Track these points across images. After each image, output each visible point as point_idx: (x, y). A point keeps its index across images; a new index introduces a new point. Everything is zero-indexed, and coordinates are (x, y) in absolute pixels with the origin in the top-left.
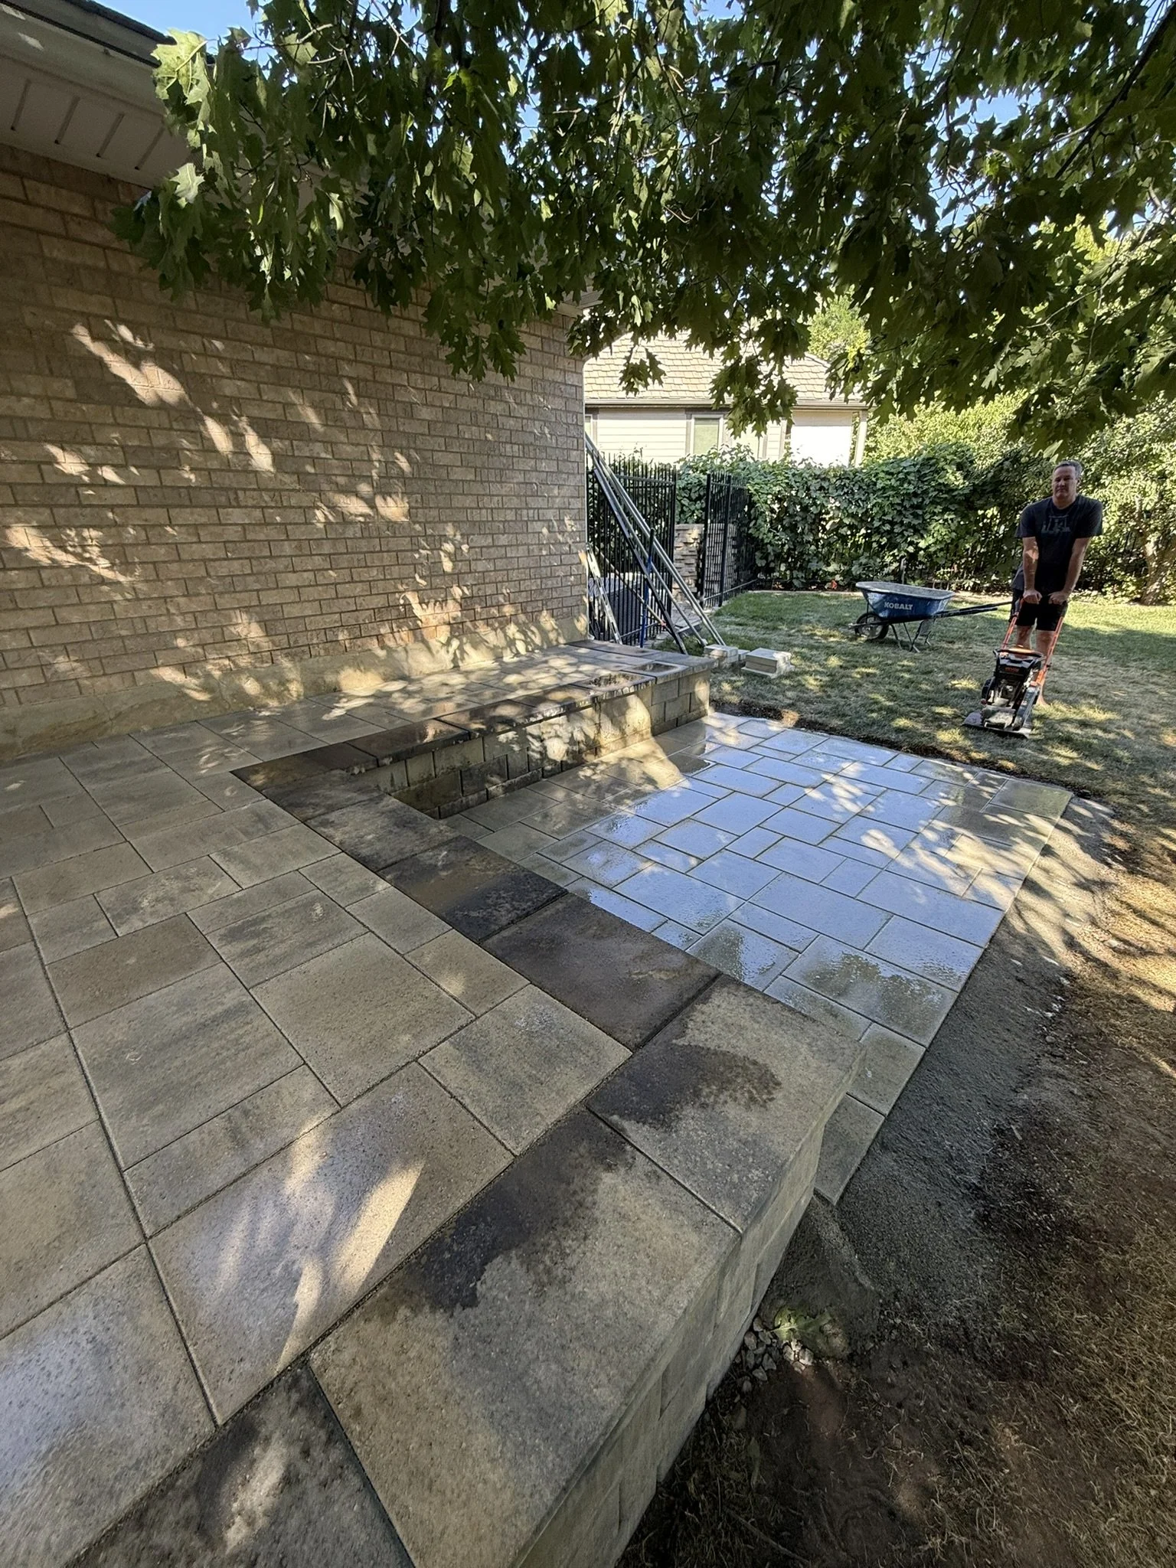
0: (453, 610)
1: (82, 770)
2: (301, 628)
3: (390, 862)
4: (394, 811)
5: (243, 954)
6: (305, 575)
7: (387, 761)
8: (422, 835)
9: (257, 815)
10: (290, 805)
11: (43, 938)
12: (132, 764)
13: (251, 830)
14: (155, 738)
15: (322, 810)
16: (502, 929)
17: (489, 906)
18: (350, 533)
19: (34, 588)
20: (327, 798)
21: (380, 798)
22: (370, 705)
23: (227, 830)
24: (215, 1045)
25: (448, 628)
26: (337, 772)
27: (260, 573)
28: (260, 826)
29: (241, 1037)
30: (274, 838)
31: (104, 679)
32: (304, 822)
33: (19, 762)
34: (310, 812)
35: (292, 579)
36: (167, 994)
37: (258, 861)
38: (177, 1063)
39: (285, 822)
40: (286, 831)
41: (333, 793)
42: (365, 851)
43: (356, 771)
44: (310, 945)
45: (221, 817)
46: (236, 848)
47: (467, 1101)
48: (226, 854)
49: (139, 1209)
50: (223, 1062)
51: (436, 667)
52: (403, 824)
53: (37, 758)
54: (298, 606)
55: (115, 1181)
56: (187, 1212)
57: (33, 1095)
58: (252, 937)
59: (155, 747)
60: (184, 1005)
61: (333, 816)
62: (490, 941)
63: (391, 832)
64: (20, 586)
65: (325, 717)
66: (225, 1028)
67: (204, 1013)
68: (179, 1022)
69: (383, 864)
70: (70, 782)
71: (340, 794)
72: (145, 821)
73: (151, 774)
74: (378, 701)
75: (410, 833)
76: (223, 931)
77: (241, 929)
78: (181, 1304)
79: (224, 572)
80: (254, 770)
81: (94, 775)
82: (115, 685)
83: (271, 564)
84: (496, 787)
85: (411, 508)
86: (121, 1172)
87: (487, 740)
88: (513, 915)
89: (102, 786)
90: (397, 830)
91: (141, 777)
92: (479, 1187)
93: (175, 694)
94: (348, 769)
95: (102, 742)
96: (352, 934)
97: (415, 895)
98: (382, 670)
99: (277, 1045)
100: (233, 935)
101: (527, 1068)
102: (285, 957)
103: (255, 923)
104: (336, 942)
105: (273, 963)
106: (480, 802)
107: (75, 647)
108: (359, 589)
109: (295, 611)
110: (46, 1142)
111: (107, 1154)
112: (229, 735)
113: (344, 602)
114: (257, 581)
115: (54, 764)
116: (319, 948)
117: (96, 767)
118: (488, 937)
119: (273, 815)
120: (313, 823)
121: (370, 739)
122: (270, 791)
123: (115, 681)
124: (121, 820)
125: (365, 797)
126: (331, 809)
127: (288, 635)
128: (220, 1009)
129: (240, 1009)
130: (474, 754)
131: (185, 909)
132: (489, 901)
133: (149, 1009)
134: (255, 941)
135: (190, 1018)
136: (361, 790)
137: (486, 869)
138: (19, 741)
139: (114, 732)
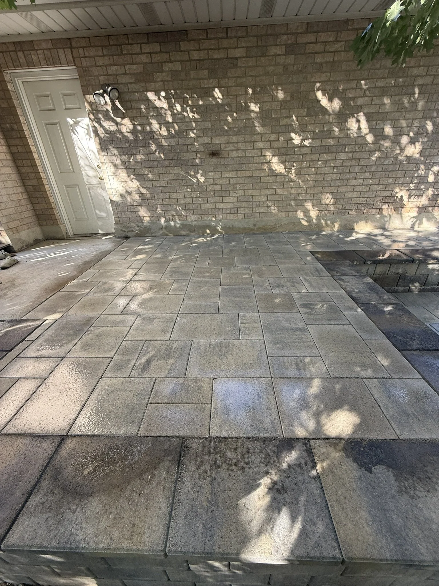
0: (424, 201)
1: (269, 240)
2: (349, 202)
3: (364, 302)
4: (369, 283)
5: (306, 313)
6: (359, 180)
7: (369, 262)
8: (380, 297)
9: (317, 269)
10: (329, 269)
11: (256, 285)
12: (281, 242)
13: (314, 273)
14: (289, 235)
15: (340, 274)
16: (412, 350)
17: (407, 338)
18: (387, 162)
19: (274, 182)
20: (343, 270)
21: (364, 277)
22: (365, 238)
23: (306, 271)
24: (295, 336)
25: (417, 209)
26: (348, 261)
27: (342, 179)
28: (317, 273)
29: (303, 338)
30: (321, 279)
31: (281, 213)
32: (332, 276)
33: (254, 234)
34: (335, 273)
35: (354, 182)
36: (284, 315)
37: (315, 285)
38: (284, 336)
39: (326, 274)
40: (326, 278)
41: (345, 269)
42: (354, 295)
43: (355, 263)
44: (328, 320)
45: (305, 266)
46: (308, 278)
47: (381, 405)
48: (305, 279)
49: (271, 369)
50: (296, 342)
51: (401, 226)
52: (372, 290)
53: (258, 234)
54: (351, 194)
55: (266, 358)
56: (282, 378)
57: (251, 325)
58: (310, 309)
59: (288, 238)
60: (288, 320)
61: (344, 278)
62: (405, 352)
63: (366, 291)
64: (270, 181)
65: (346, 239)
66: (298, 333)
67: (292, 325)
68: (286, 325)
69: (361, 302)
70: (265, 243)
71: (348, 270)
72: (283, 261)
73: (286, 246)
74: (369, 237)
75: (375, 295)
76: (301, 303)
77: (306, 305)
78: (278, 400)
79: (329, 178)
80: (317, 253)
81: (271, 242)
82: (283, 215)
83: (348, 176)
84: (416, 287)
85: (423, 149)
86: (268, 357)
87: (421, 265)
88: (420, 347)
89: (273, 246)
90: (369, 291)
91: (283, 246)
92: (380, 437)
93: (298, 221)
94: (352, 262)
95: (274, 233)
96: (344, 323)
97: (373, 320)
98: (376, 224)
99: (313, 347)
100: (304, 306)
101: (413, 410)
102: (319, 320)
103: (312, 304)
104: (338, 323)
105: (315, 320)
106: (404, 291)
107: (277, 202)
108: (380, 187)
109: (349, 195)
110: (252, 339)
111: (265, 350)
112: (311, 238)
113: (371, 193)
114: (340, 182)
115: (261, 237)
116: (331, 322)
117: (272, 240)
118: (405, 350)
119: (322, 270)
120: (336, 278)
121: (364, 252)
122: (322, 262)
123: (284, 214)
124: (276, 258)
125: (358, 274)
126: (344, 275)
127: (343, 204)
128: (297, 326)
129: (303, 329)
130: (411, 270)
131: (291, 292)
132: (409, 336)
133: (278, 317)
134: (311, 311)
135: (288, 325)
136: (356, 271)
137: (410, 322)
138: (256, 228)
139: (278, 230)
